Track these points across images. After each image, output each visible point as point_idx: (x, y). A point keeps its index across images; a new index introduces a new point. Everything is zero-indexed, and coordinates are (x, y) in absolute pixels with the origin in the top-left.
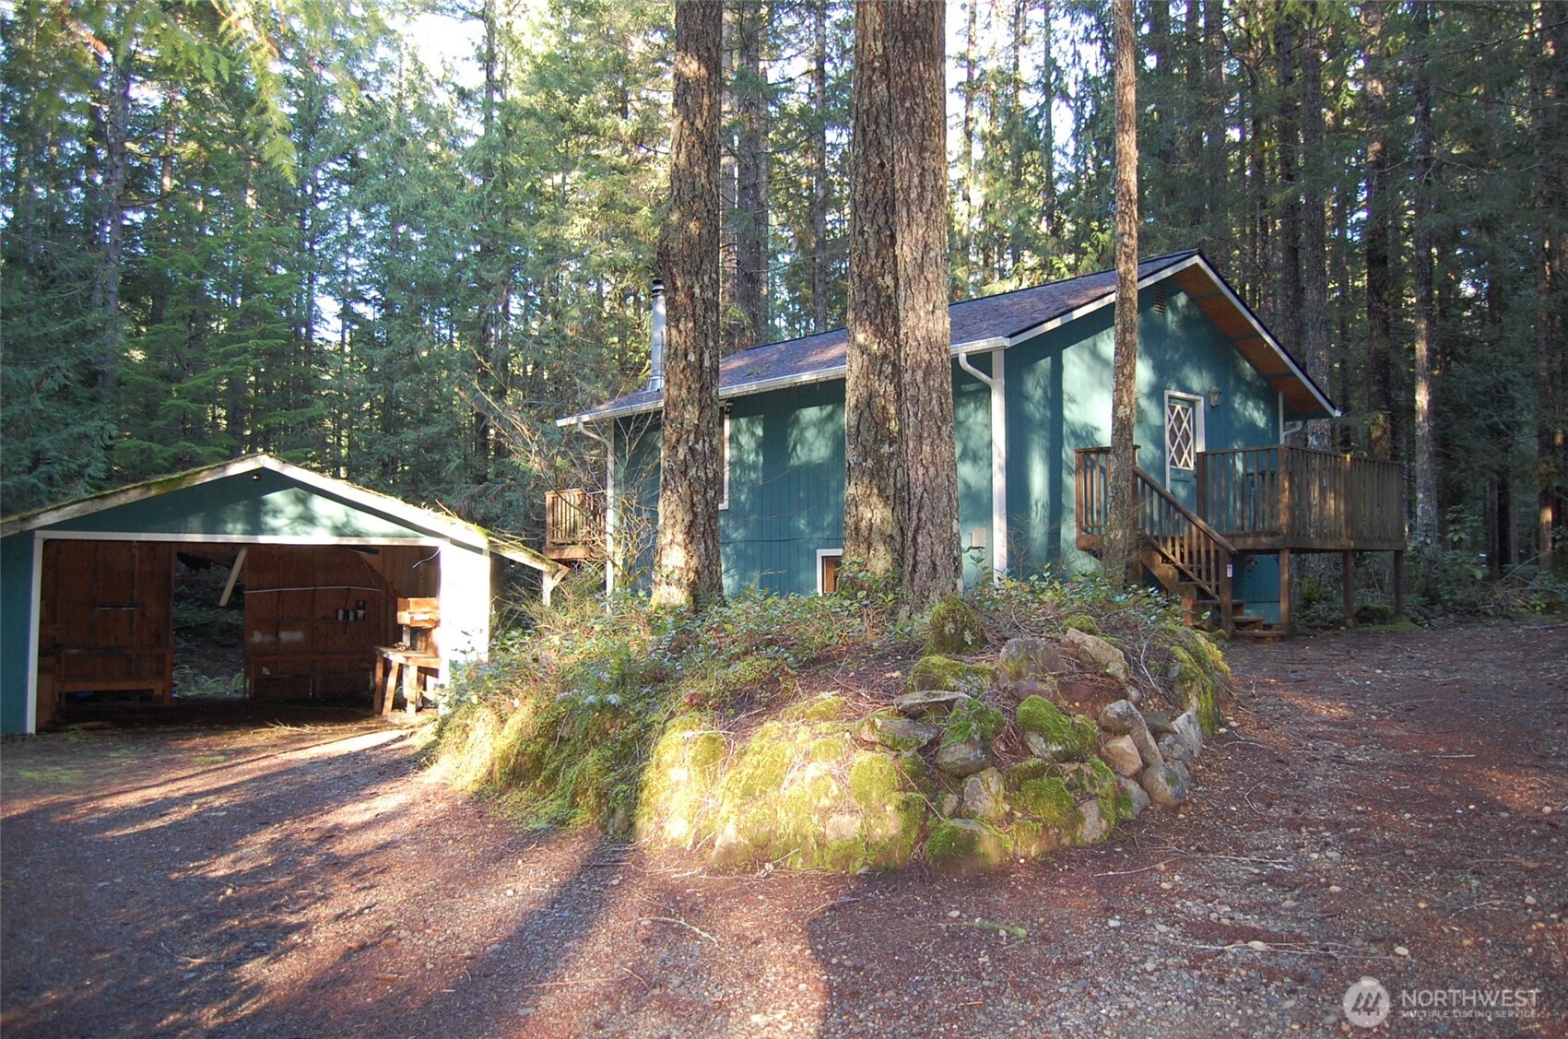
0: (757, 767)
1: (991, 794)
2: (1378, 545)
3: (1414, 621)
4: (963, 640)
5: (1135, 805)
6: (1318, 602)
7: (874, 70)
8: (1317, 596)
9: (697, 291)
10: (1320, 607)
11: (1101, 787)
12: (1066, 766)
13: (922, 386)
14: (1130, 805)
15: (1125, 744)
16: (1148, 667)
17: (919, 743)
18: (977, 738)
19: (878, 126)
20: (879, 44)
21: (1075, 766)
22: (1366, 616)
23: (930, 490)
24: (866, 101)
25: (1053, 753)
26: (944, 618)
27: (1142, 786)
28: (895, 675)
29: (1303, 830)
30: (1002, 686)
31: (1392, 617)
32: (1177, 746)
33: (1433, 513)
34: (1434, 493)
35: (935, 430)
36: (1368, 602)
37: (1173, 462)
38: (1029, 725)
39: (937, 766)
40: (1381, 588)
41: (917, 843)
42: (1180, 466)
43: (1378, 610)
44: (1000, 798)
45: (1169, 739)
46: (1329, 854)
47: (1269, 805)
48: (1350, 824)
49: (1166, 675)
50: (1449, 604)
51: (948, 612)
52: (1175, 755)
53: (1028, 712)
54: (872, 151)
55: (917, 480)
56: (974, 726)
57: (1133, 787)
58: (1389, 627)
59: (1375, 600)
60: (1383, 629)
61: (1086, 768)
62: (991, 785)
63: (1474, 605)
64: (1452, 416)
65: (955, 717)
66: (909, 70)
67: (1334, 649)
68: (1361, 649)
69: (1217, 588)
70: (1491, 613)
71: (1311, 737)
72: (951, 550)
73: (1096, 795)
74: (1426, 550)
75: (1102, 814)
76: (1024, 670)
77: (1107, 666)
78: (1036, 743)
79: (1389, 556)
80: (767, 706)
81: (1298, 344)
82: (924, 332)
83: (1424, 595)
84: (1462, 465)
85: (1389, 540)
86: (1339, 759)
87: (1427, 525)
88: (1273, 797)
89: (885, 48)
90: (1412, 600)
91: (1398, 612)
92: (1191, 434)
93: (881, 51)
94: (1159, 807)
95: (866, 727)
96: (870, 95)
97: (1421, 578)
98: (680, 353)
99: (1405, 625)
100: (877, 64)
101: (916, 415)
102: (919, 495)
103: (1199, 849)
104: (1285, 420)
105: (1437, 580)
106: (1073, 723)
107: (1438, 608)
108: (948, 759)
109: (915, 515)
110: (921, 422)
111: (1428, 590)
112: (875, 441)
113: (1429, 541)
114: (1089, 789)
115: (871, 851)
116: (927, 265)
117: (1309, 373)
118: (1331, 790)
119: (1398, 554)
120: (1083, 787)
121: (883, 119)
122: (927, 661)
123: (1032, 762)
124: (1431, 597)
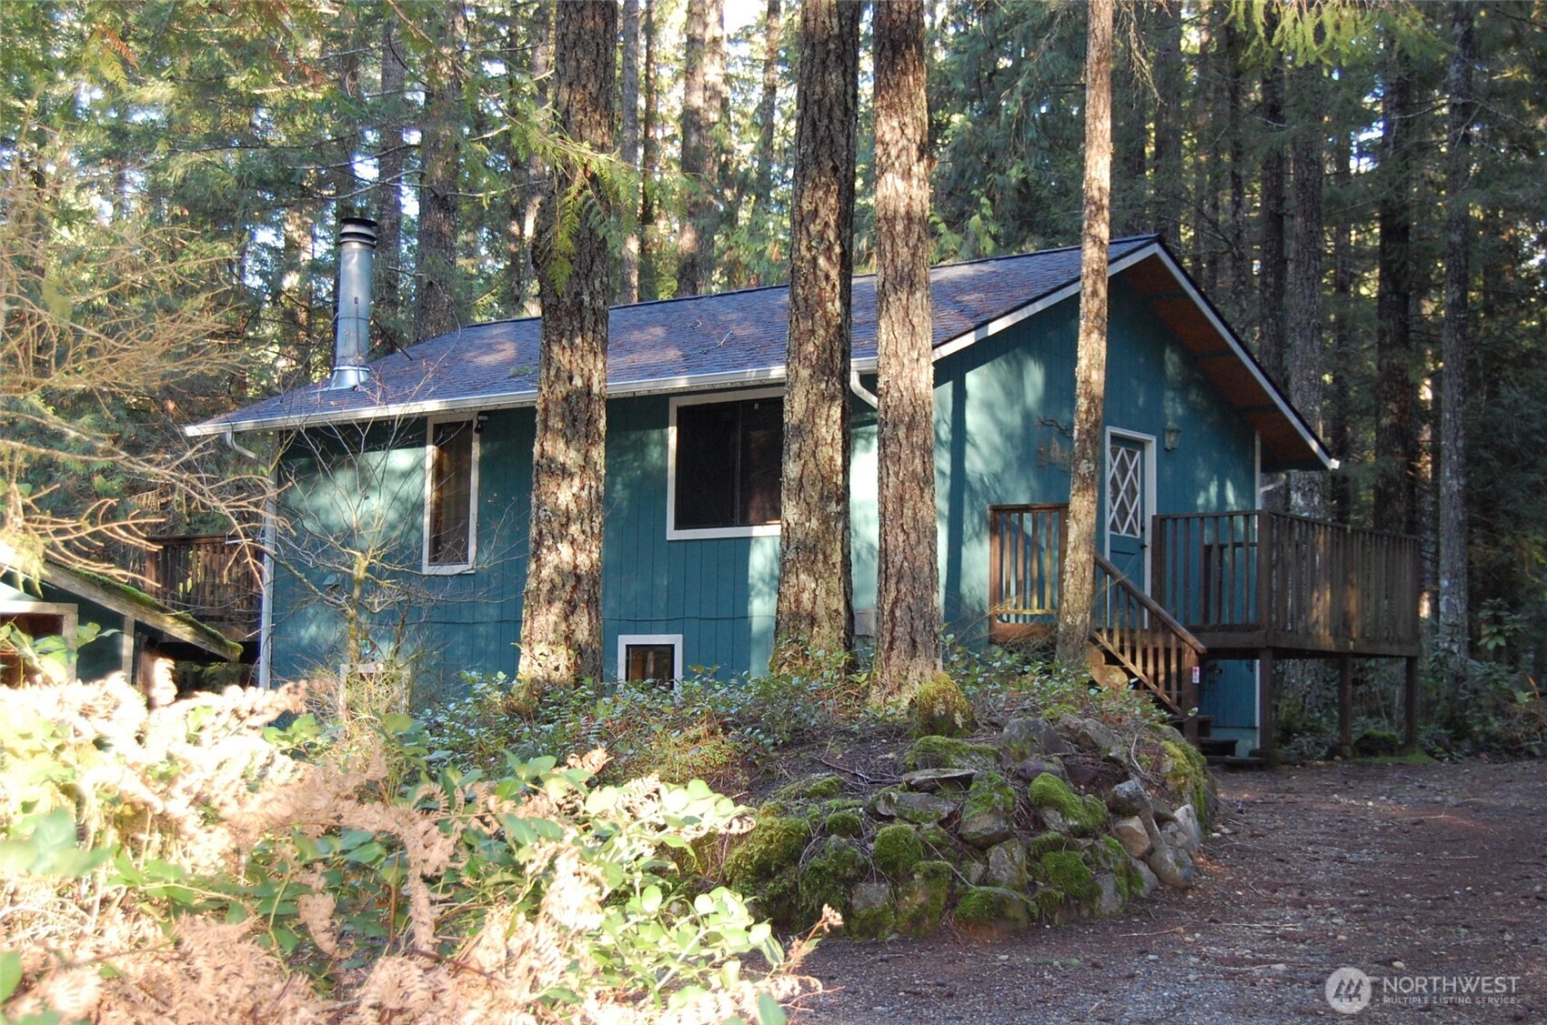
0: (771, 842)
1: (1014, 863)
2: (1385, 648)
3: (1431, 753)
4: (953, 722)
5: (1146, 885)
6: (1301, 734)
7: (828, 52)
8: (1299, 725)
9: (586, 298)
10: (1304, 742)
11: (1116, 863)
12: (1081, 841)
13: (904, 442)
14: (1142, 885)
15: (1135, 823)
16: (1140, 761)
17: (938, 815)
18: (1001, 808)
19: (831, 121)
20: (835, 21)
21: (1090, 842)
22: (1369, 747)
23: (911, 559)
24: (818, 89)
25: (1071, 828)
26: (934, 699)
27: (1150, 867)
28: (891, 755)
29: (1309, 906)
30: (1006, 767)
31: (1401, 747)
32: (1180, 835)
33: (1461, 608)
34: (1464, 579)
35: (918, 492)
36: (1372, 730)
37: (1114, 527)
38: (1046, 801)
39: (961, 837)
40: (1389, 716)
41: (945, 910)
42: (1123, 533)
43: (1384, 739)
44: (1024, 868)
45: (1171, 827)
46: (1335, 920)
47: (1275, 891)
48: (1353, 902)
49: (1158, 770)
50: (1481, 738)
51: (939, 692)
52: (1179, 843)
53: (1044, 788)
54: (824, 151)
55: (896, 547)
56: (997, 796)
57: (1143, 869)
58: (1397, 760)
59: (1381, 728)
60: (1390, 761)
61: (1100, 845)
62: (1015, 854)
63: (1514, 741)
64: (1496, 464)
65: (976, 789)
66: (898, 84)
67: (1327, 779)
68: (1361, 780)
69: (1179, 699)
70: (1537, 751)
71: (1311, 843)
72: (932, 626)
73: (1111, 870)
74: (1451, 661)
75: (1118, 890)
76: (1027, 751)
77: (1109, 751)
78: (1052, 816)
79: (1399, 668)
80: (748, 789)
81: (1280, 356)
82: (908, 382)
83: (1447, 726)
84: (1507, 540)
85: (1400, 642)
86: (1341, 859)
87: (1453, 625)
88: (1278, 885)
89: (841, 27)
90: (1427, 731)
91: (1410, 740)
92: (1138, 488)
93: (836, 30)
94: (1168, 888)
95: (882, 802)
96: (823, 83)
97: (1444, 703)
98: (565, 375)
99: (1418, 758)
100: (832, 46)
101: (897, 474)
102: (898, 564)
103: (1212, 920)
104: (1263, 470)
105: (1466, 704)
106: (1084, 803)
107: (1466, 745)
108: (972, 830)
109: (893, 586)
110: (903, 483)
111: (1453, 718)
112: (821, 498)
113: (1455, 648)
114: (1104, 864)
115: (900, 919)
116: (912, 307)
117: (1295, 404)
118: (1333, 879)
119: (1412, 661)
120: (1099, 863)
121: (838, 113)
122: (928, 740)
123: (1050, 835)
124: (1458, 730)
